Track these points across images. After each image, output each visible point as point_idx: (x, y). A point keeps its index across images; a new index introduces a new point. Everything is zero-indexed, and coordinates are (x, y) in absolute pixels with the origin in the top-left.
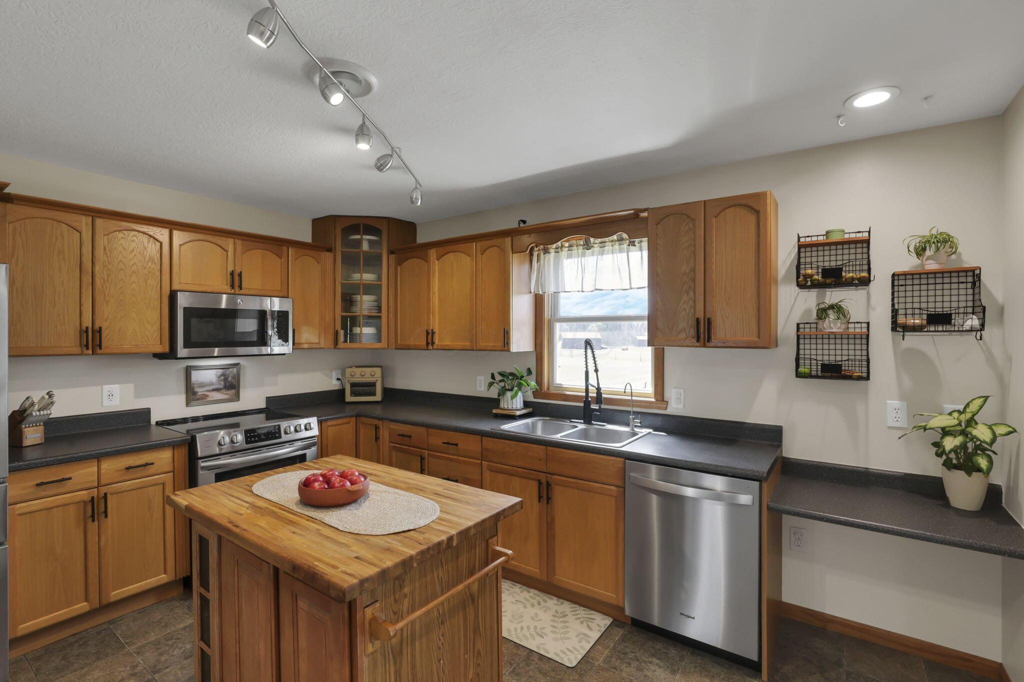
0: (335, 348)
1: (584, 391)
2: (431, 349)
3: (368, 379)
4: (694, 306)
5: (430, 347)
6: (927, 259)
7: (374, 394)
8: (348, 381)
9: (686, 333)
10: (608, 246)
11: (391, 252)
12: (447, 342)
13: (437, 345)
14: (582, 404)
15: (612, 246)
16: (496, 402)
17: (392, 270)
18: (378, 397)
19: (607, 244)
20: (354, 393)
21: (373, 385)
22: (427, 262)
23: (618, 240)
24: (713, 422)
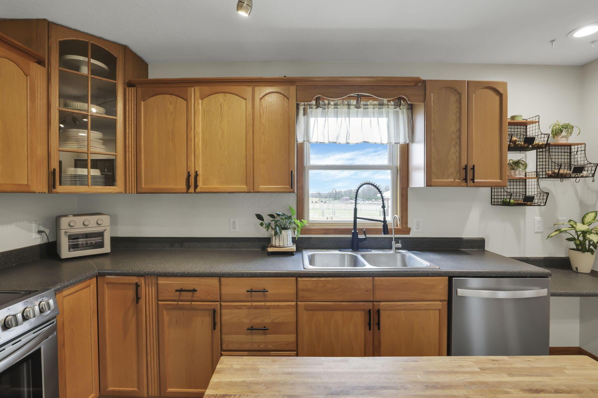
0: (50, 191)
1: (353, 225)
2: (193, 192)
3: (93, 229)
4: (459, 156)
5: (192, 190)
6: (562, 137)
7: (101, 245)
8: (66, 232)
9: (453, 176)
10: (371, 108)
11: (130, 84)
12: (215, 185)
13: (201, 188)
14: (350, 236)
15: (374, 108)
16: (267, 241)
17: (131, 105)
18: (107, 248)
19: (369, 106)
20: (74, 247)
21: (101, 234)
22: (186, 100)
23: (379, 105)
24: (443, 240)
